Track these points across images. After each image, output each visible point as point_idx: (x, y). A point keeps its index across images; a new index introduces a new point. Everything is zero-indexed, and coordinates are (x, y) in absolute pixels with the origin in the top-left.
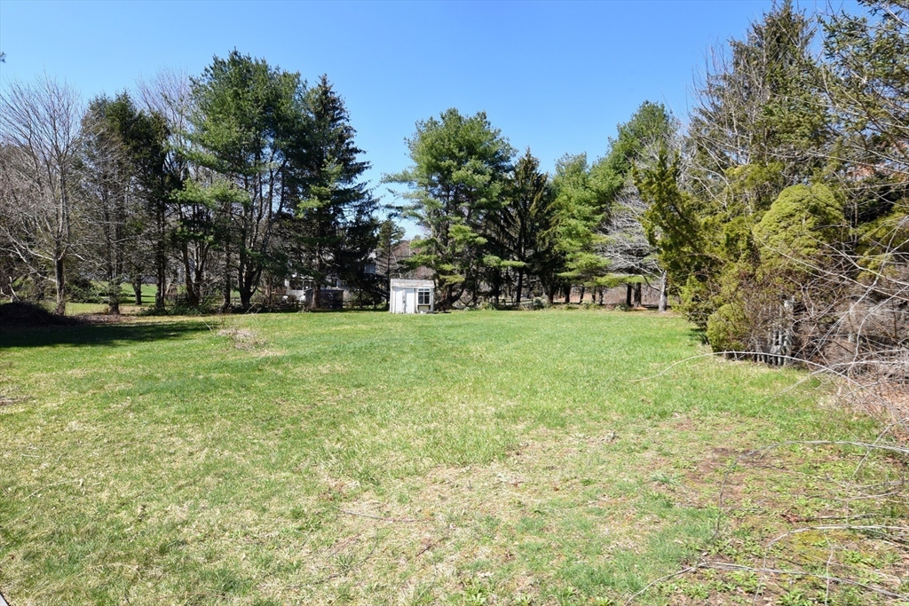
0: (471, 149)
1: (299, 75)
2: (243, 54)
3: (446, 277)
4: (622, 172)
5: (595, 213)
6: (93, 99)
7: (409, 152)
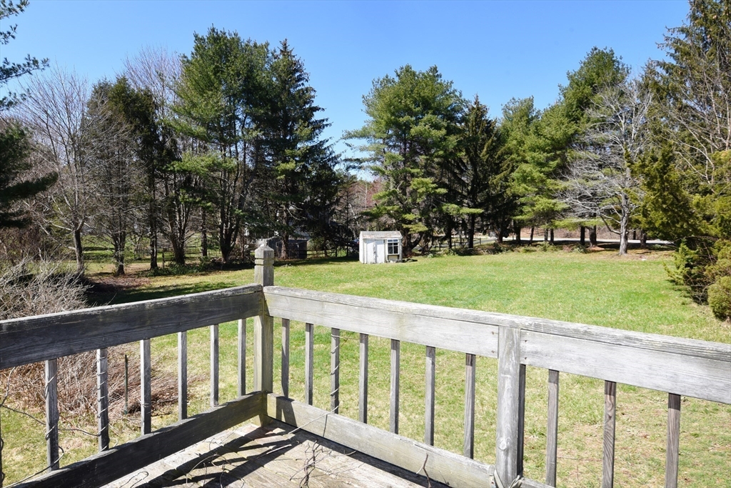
0: (426, 104)
1: (267, 44)
2: (219, 29)
3: (409, 226)
4: (576, 120)
5: (548, 159)
6: (96, 83)
7: (365, 107)
